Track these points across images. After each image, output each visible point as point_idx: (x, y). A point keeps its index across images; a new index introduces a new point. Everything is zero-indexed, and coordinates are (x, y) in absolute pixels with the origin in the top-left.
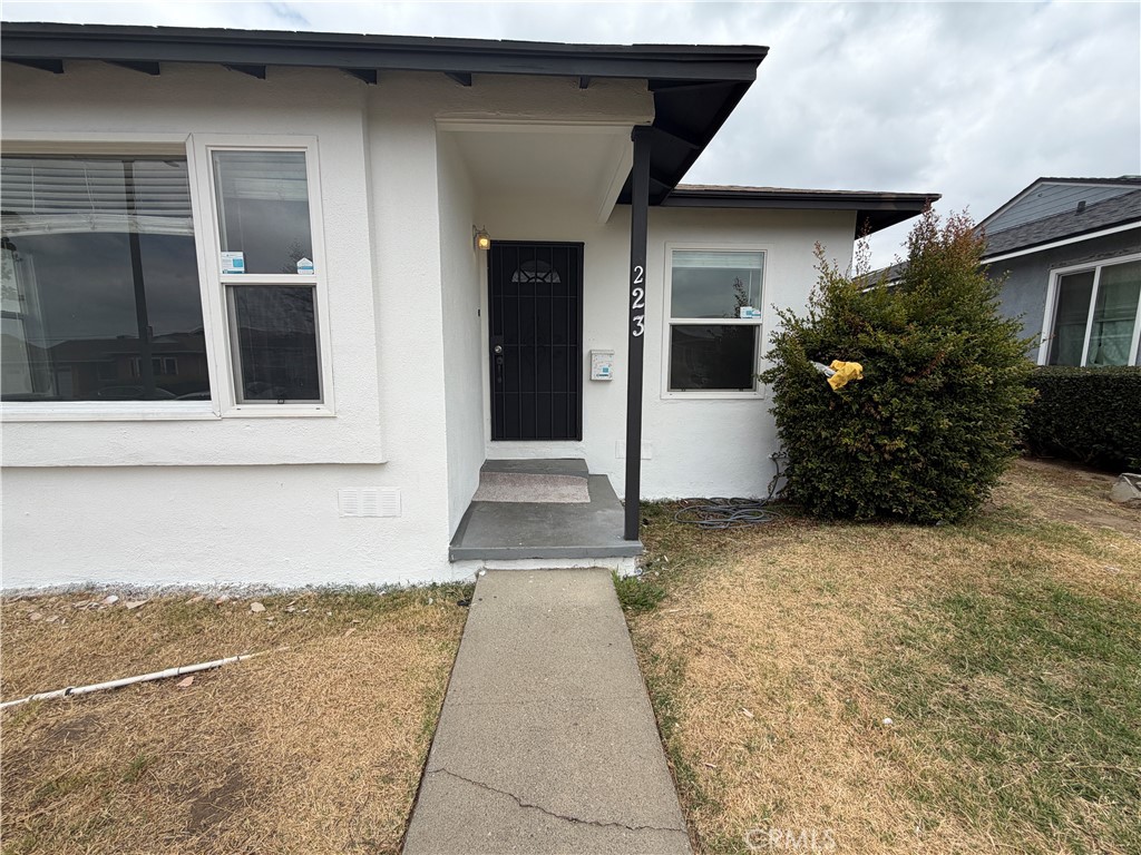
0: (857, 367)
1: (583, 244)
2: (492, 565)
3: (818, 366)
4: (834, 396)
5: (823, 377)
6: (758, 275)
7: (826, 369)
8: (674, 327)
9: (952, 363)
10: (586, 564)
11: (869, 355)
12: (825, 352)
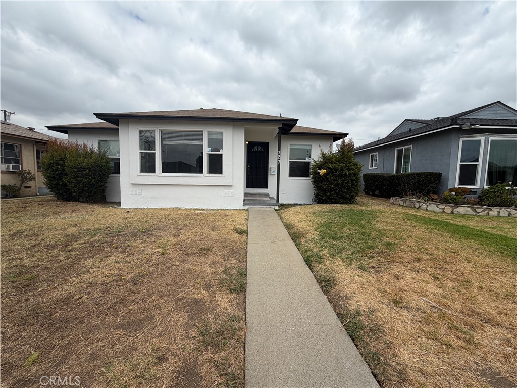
0: (325, 171)
1: (269, 143)
2: (251, 206)
3: (318, 171)
4: (321, 177)
5: (319, 173)
6: (310, 149)
7: (320, 171)
8: (290, 162)
9: (342, 170)
10: (269, 207)
11: (328, 169)
12: (320, 168)
